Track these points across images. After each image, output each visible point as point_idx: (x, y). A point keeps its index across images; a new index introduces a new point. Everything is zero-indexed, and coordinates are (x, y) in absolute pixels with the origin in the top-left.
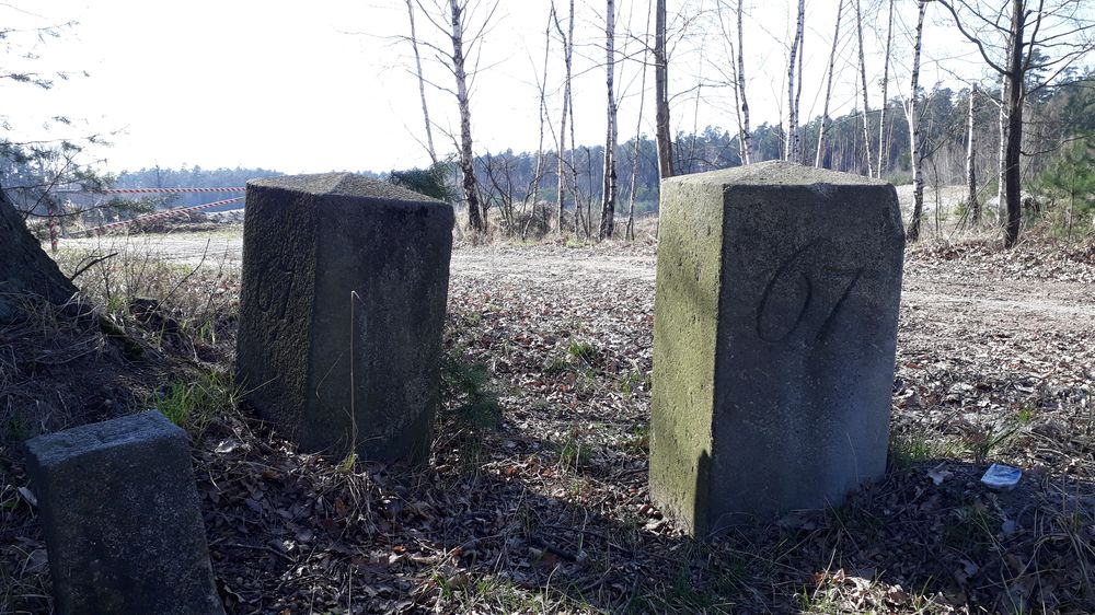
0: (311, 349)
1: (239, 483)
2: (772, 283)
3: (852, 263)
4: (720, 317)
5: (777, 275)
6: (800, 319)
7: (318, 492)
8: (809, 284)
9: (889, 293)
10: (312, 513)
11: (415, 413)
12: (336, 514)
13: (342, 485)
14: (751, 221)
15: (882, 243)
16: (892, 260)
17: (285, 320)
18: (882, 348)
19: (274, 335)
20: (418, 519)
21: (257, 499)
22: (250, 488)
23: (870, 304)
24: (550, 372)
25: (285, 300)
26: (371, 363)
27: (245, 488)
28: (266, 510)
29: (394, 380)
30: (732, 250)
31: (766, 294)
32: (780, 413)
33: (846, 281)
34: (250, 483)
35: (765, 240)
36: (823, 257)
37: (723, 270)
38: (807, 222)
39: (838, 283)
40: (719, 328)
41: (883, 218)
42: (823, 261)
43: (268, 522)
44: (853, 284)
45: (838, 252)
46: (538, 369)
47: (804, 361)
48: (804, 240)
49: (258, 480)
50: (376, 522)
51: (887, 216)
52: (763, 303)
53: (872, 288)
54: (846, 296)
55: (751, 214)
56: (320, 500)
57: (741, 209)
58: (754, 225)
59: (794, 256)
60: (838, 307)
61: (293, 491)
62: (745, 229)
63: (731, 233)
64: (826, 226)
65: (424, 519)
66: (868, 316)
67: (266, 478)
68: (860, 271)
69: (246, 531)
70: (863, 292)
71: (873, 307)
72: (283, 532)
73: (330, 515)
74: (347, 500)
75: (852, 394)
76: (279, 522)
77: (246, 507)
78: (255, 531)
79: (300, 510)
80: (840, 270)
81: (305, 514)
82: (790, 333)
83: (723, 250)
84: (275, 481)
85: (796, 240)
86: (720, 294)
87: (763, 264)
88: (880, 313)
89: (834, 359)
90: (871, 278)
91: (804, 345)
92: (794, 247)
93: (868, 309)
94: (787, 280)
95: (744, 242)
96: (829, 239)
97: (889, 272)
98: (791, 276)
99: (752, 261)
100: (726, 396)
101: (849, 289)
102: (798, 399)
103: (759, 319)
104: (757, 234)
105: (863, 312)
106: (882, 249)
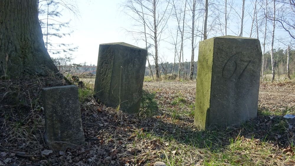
0: (111, 82)
1: (92, 111)
2: (226, 63)
3: (248, 59)
4: (212, 71)
5: (228, 61)
6: (233, 73)
7: (110, 114)
8: (236, 64)
9: (258, 67)
11: (136, 102)
12: (114, 119)
13: (116, 113)
14: (221, 47)
15: (256, 54)
16: (258, 59)
17: (106, 76)
18: (256, 82)
19: (103, 80)
20: (134, 123)
21: (95, 115)
22: (94, 112)
23: (253, 70)
24: (172, 104)
25: (106, 71)
26: (125, 88)
27: (93, 112)
28: (97, 117)
30: (216, 54)
31: (225, 66)
32: (228, 98)
33: (246, 64)
34: (94, 111)
35: (224, 52)
36: (240, 57)
37: (213, 59)
38: (236, 48)
39: (243, 64)
40: (212, 74)
42: (240, 58)
43: (97, 120)
44: (248, 65)
45: (244, 56)
46: (169, 104)
47: (234, 84)
48: (235, 52)
49: (96, 111)
50: (123, 122)
51: (257, 47)
52: (224, 68)
53: (253, 66)
54: (246, 68)
55: (221, 45)
56: (110, 116)
57: (218, 43)
58: (221, 48)
59: (232, 56)
60: (244, 71)
61: (104, 114)
62: (219, 49)
63: (216, 50)
64: (241, 49)
66: (252, 73)
67: (98, 111)
68: (250, 61)
69: (92, 121)
70: (250, 67)
72: (101, 122)
73: (112, 119)
74: (117, 116)
75: (248, 94)
76: (100, 120)
77: (93, 116)
78: (94, 121)
79: (105, 118)
80: (244, 61)
81: (107, 119)
82: (231, 77)
83: (214, 54)
84: (100, 111)
85: (233, 52)
86: (213, 65)
87: (224, 58)
88: (255, 73)
89: (243, 84)
90: (253, 63)
91: (235, 80)
92: (232, 54)
93: (252, 72)
94: (230, 63)
95: (219, 52)
96: (241, 52)
97: (258, 62)
98: (231, 61)
99: (221, 57)
100: (214, 92)
101: (247, 66)
102: (233, 94)
103: (223, 72)
104: (222, 50)
105: (251, 72)
106: (256, 56)
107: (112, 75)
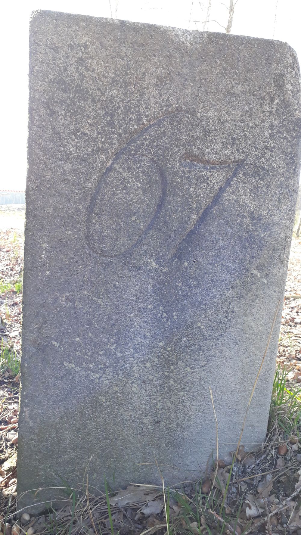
2: (108, 171)
3: (228, 152)
5: (117, 157)
8: (163, 177)
9: (279, 200)
14: (72, 71)
15: (272, 127)
16: (285, 152)
18: (267, 276)
23: (251, 214)
30: (44, 113)
31: (98, 186)
32: (119, 355)
35: (94, 101)
36: (184, 138)
38: (160, 82)
39: (205, 180)
41: (273, 89)
42: (184, 145)
44: (228, 183)
45: (207, 132)
47: (154, 286)
48: (154, 109)
51: (280, 87)
52: (93, 199)
53: (254, 190)
54: (216, 200)
55: (72, 60)
58: (76, 76)
59: (140, 133)
60: (205, 215)
62: (62, 82)
64: (188, 91)
68: (239, 164)
70: (241, 196)
71: (255, 218)
75: (221, 335)
80: (208, 162)
82: (135, 246)
85: (142, 109)
88: (266, 229)
89: (196, 287)
90: (253, 176)
91: (154, 265)
92: (139, 119)
93: (248, 220)
94: (129, 169)
95: (62, 102)
96: (194, 113)
97: (281, 171)
98: (135, 161)
99: (75, 133)
100: (40, 328)
101: (222, 190)
102: (145, 337)
103: (88, 222)
105: (241, 224)
106: (272, 136)
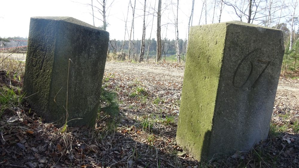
0: (51, 82)
1: (15, 136)
2: (240, 64)
3: (267, 59)
4: (221, 77)
5: (242, 61)
6: (247, 79)
7: (50, 140)
8: (252, 66)
9: (277, 71)
10: (47, 150)
11: (91, 109)
12: (57, 150)
13: (60, 138)
14: (236, 39)
15: (277, 52)
16: (280, 59)
17: (42, 71)
18: (272, 92)
19: (37, 76)
20: (92, 152)
21: (23, 143)
22: (20, 138)
23: (271, 75)
24: (131, 97)
25: (42, 62)
26: (75, 89)
27: (17, 138)
28: (27, 148)
29: (84, 96)
30: (228, 50)
31: (237, 69)
32: (237, 115)
33: (264, 66)
34: (21, 136)
35: (239, 47)
36: (258, 56)
37: (224, 57)
38: (254, 41)
39: (261, 66)
40: (220, 81)
41: (279, 43)
42: (258, 58)
43: (27, 153)
44: (266, 67)
45: (263, 54)
46: (127, 95)
47: (247, 96)
48: (252, 49)
49: (24, 135)
50: (74, 154)
51: (280, 42)
52: (236, 72)
53: (272, 69)
54: (263, 72)
55: (236, 36)
56: (50, 144)
57: (232, 33)
58: (236, 40)
59: (248, 54)
60: (260, 75)
61: (39, 139)
62: (233, 42)
63: (228, 43)
64: (260, 44)
65: (94, 152)
66: (270, 80)
67: (28, 134)
68: (269, 62)
69: (16, 158)
70: (269, 71)
71: (272, 76)
72: (33, 158)
73: (54, 151)
74: (62, 144)
75: (261, 109)
76: (32, 153)
77: (17, 147)
78: (20, 158)
79: (42, 148)
80: (262, 62)
81: (43, 150)
82: (244, 84)
83: (224, 49)
84: (32, 135)
85: (250, 48)
86: (222, 67)
87: (238, 57)
88: (273, 79)
89: (257, 95)
90: (272, 65)
91: (248, 90)
92: (249, 51)
93: (270, 77)
94: (245, 64)
95: (232, 47)
96: (261, 49)
97: (278, 64)
98: (247, 62)
99: (234, 55)
100: (219, 108)
101: (265, 69)
102: (243, 110)
103: (234, 78)
104: (237, 45)
105: (268, 78)
106: (277, 55)
107: (53, 70)
